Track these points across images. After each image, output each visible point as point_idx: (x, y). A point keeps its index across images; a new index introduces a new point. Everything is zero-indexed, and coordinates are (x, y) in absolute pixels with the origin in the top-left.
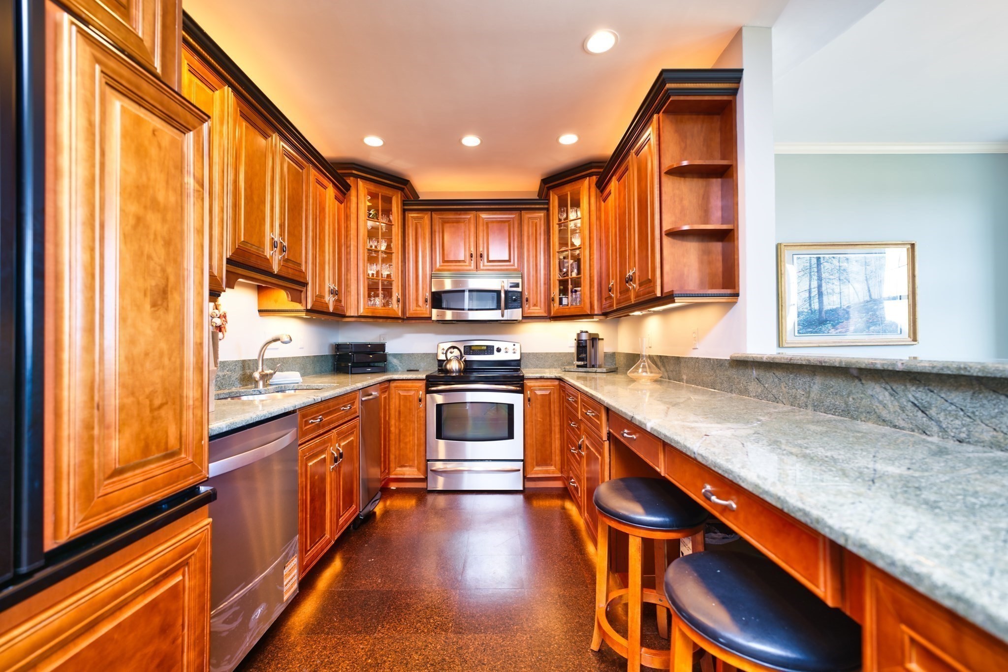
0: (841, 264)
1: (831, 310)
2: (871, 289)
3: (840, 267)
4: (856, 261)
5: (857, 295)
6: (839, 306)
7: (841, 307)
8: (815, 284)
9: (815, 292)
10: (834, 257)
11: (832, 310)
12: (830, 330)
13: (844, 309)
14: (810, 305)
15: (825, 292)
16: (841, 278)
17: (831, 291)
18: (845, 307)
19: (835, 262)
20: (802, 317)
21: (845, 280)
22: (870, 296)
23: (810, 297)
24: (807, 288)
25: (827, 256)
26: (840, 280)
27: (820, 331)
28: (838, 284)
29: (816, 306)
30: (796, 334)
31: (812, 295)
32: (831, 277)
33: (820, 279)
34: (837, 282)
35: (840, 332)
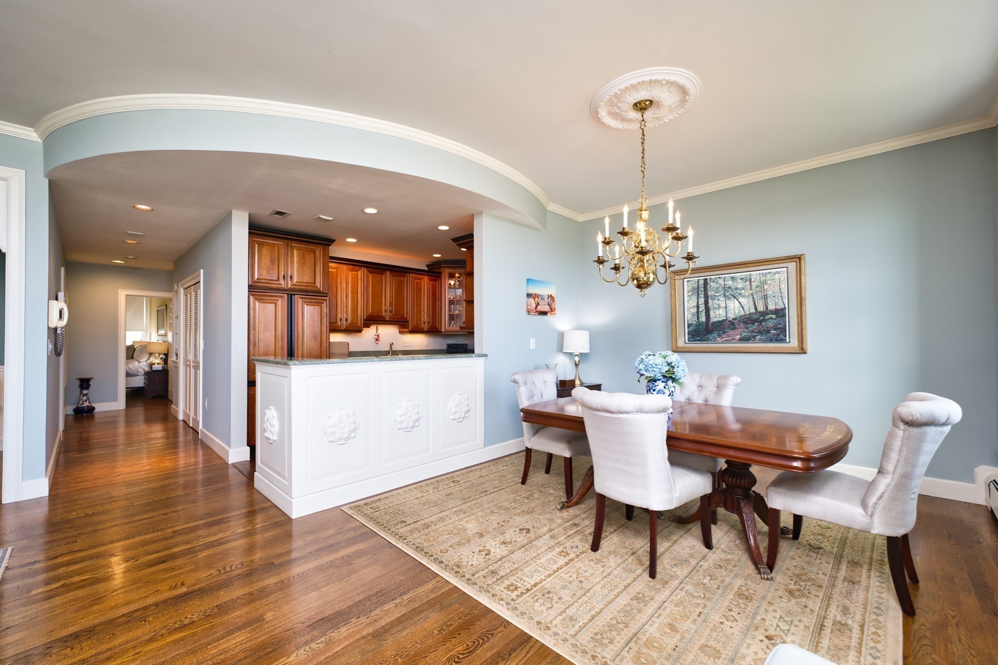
0: (726, 283)
1: (717, 322)
2: (756, 302)
3: (725, 285)
4: (741, 279)
5: (743, 308)
6: (725, 318)
7: (727, 319)
8: (702, 301)
9: (702, 308)
10: (719, 278)
11: (719, 322)
12: (716, 339)
13: (730, 321)
14: (698, 318)
15: (711, 308)
16: (727, 294)
17: (717, 306)
18: (730, 319)
19: (721, 281)
20: (691, 328)
21: (730, 296)
22: (756, 308)
23: (698, 312)
24: (695, 304)
25: (714, 277)
26: (725, 296)
27: (708, 340)
28: (724, 299)
29: (703, 319)
30: (687, 342)
31: (700, 310)
32: (717, 294)
33: (706, 297)
34: (722, 299)
35: (726, 341)
